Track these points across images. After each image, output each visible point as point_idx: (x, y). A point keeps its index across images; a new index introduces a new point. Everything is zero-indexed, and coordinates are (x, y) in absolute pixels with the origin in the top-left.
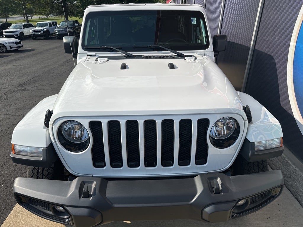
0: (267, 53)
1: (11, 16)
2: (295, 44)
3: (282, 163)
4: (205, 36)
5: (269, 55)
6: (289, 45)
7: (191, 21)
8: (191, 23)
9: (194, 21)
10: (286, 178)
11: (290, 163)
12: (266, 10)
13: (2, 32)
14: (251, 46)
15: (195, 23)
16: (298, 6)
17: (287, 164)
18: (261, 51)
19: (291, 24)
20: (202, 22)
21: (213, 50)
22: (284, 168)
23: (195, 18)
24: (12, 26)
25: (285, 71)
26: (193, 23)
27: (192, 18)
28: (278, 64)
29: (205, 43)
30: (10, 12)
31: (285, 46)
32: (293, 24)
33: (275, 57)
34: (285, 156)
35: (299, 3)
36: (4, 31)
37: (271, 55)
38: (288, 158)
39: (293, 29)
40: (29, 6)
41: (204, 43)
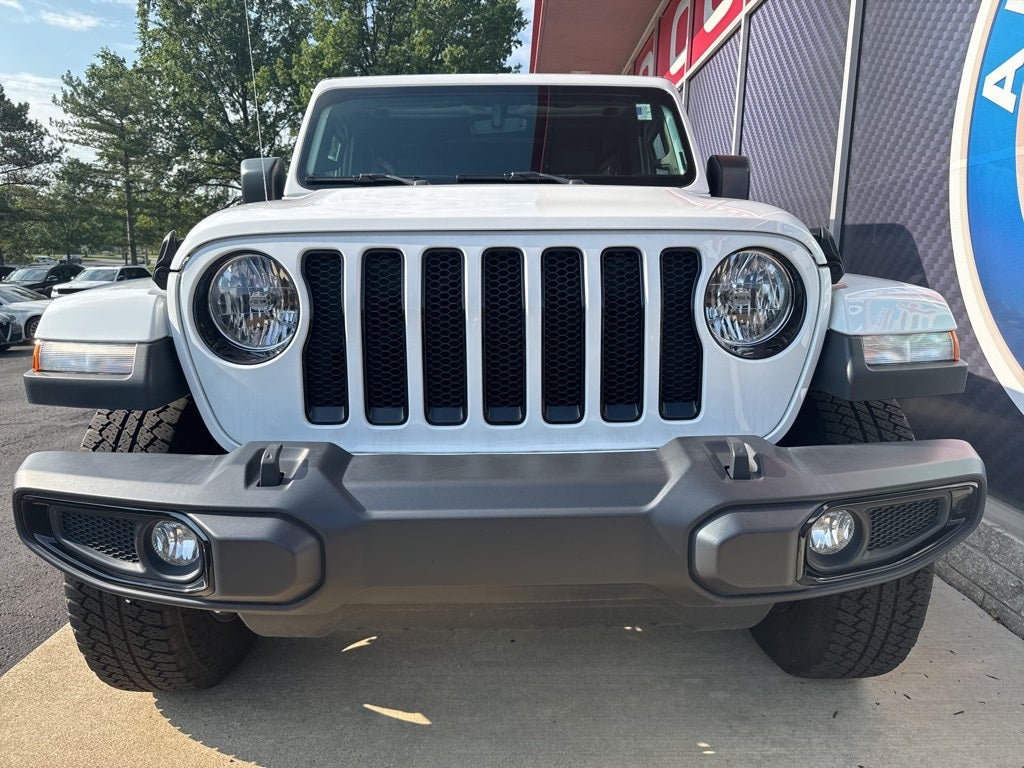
0: (883, 222)
1: (86, 257)
2: (965, 161)
3: (986, 551)
4: (681, 153)
5: (890, 224)
6: (947, 171)
7: (634, 112)
8: (637, 117)
9: (645, 112)
10: (1007, 599)
11: (1012, 537)
12: (862, 128)
13: (51, 289)
14: (833, 216)
15: (649, 117)
16: (957, 58)
17: (1001, 545)
18: (864, 225)
19: (945, 114)
20: (669, 117)
21: (708, 190)
22: (995, 565)
23: (648, 106)
24: (82, 276)
25: (945, 253)
26: (640, 117)
27: (637, 106)
28: (921, 242)
29: (682, 172)
30: (83, 244)
31: (935, 180)
32: (950, 110)
33: (909, 226)
34: (989, 524)
35: (957, 50)
36: (56, 287)
37: (897, 222)
38: (1003, 527)
39: (951, 125)
40: (146, 223)
41: (677, 169)
